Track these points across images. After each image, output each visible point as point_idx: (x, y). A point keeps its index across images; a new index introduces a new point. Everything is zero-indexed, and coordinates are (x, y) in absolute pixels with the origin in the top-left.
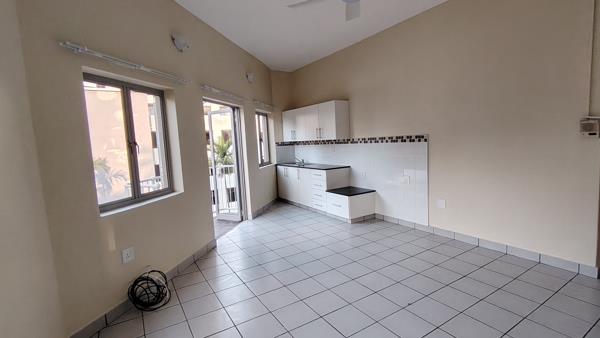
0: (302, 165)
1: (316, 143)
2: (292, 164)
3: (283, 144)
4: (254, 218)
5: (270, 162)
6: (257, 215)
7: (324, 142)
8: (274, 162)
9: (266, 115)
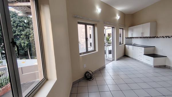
0: (135, 45)
1: (141, 38)
2: (131, 44)
3: (128, 38)
4: (117, 60)
5: (123, 44)
6: (118, 60)
7: (144, 37)
8: (124, 43)
9: (122, 29)
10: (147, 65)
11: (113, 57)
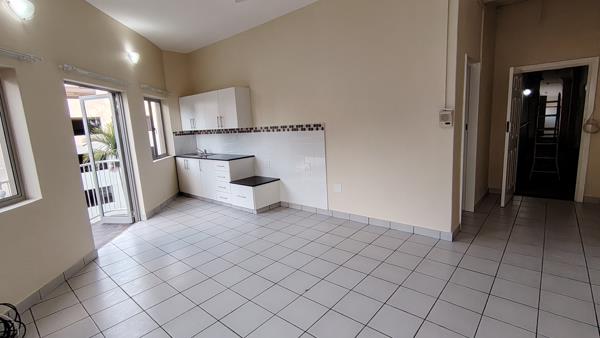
0: (205, 156)
1: (219, 132)
2: (194, 155)
3: (182, 133)
4: (148, 219)
5: (167, 154)
6: (153, 214)
7: (227, 131)
8: (173, 153)
9: (159, 102)
10: (240, 211)
11: (132, 209)
